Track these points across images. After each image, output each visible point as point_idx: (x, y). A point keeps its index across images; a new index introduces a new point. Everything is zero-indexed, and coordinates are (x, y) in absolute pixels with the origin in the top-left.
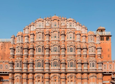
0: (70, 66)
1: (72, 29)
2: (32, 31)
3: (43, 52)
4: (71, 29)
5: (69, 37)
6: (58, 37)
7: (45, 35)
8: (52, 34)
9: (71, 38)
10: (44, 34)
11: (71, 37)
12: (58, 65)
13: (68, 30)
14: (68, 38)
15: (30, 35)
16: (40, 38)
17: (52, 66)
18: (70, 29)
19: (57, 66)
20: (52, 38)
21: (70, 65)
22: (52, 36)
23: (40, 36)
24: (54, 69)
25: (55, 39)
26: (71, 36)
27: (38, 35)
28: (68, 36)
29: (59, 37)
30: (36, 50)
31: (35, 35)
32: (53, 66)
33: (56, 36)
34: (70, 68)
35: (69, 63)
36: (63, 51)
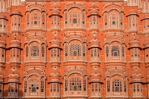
0: (113, 91)
1: (117, 3)
2: (16, 7)
4: (115, 3)
5: (110, 21)
6: (81, 22)
7: (50, 17)
8: (66, 14)
9: (114, 23)
10: (47, 14)
11: (114, 20)
12: (82, 88)
13: (106, 5)
14: (106, 24)
15: (11, 16)
16: (36, 23)
18: (112, 3)
19: (80, 90)
20: (66, 22)
21: (113, 88)
22: (66, 19)
23: (36, 18)
24: (72, 96)
25: (75, 25)
26: (114, 18)
27: (31, 15)
28: (106, 20)
29: (83, 22)
30: (27, 52)
32: (71, 90)
33: (77, 18)
34: (114, 95)
35: (109, 81)
36: (95, 55)
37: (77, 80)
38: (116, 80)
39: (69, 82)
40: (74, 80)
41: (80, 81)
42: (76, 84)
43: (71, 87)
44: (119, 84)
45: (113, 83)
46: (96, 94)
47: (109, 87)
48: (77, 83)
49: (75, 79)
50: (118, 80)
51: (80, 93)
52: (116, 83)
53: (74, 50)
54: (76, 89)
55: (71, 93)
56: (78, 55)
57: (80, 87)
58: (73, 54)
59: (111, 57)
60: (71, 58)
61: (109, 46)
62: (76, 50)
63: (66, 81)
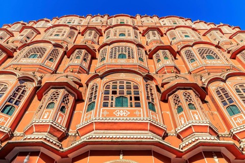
3: (51, 60)
5: (179, 35)
6: (133, 36)
7: (83, 35)
11: (186, 35)
12: (144, 100)
14: (174, 39)
17: (92, 106)
20: (108, 37)
24: (109, 119)
25: (122, 37)
26: (184, 33)
27: (53, 30)
29: (137, 38)
31: (39, 34)
33: (126, 33)
36: (166, 57)
37: (125, 85)
38: (242, 86)
41: (136, 87)
42: (122, 93)
43: (106, 98)
45: (238, 91)
46: (196, 116)
48: (125, 90)
49: (122, 83)
51: (137, 113)
53: (120, 53)
55: (105, 113)
56: (129, 58)
57: (137, 99)
58: (117, 57)
59: (203, 60)
60: (113, 61)
61: (190, 48)
62: (124, 53)
63: (95, 89)
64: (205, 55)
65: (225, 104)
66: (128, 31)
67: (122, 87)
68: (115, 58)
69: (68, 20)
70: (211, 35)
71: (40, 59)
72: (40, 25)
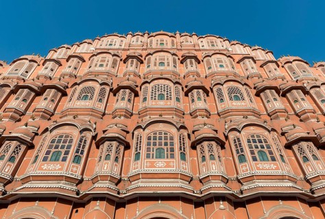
0: (255, 159)
3: (100, 100)
5: (214, 64)
6: (171, 65)
7: (124, 62)
8: (149, 59)
9: (221, 66)
10: (121, 60)
12: (177, 152)
16: (101, 65)
17: (138, 156)
19: (172, 156)
20: (149, 66)
21: (252, 153)
22: (149, 63)
23: (103, 61)
24: (151, 170)
25: (162, 67)
27: (97, 58)
28: (209, 64)
29: (175, 67)
30: (72, 95)
31: (84, 61)
32: (148, 156)
33: (165, 62)
34: (258, 169)
35: (238, 139)
36: (199, 98)
37: (163, 135)
38: (253, 136)
39: (144, 141)
40: (158, 136)
41: (172, 138)
42: (160, 144)
43: (148, 149)
44: (264, 144)
45: (249, 141)
46: (214, 166)
47: (242, 151)
48: (163, 141)
49: (160, 133)
50: (258, 136)
51: (171, 164)
52: (255, 141)
53: (160, 93)
54: (162, 154)
55: (148, 164)
56: (167, 99)
57: (172, 150)
58: (157, 98)
59: (230, 102)
60: (154, 103)
61: (221, 87)
62: (163, 93)
63: (139, 139)
64: (233, 95)
65: (238, 153)
66: (168, 59)
67: (160, 138)
68: (155, 99)
69: (110, 40)
70: (244, 63)
71: (91, 101)
72: (84, 49)
